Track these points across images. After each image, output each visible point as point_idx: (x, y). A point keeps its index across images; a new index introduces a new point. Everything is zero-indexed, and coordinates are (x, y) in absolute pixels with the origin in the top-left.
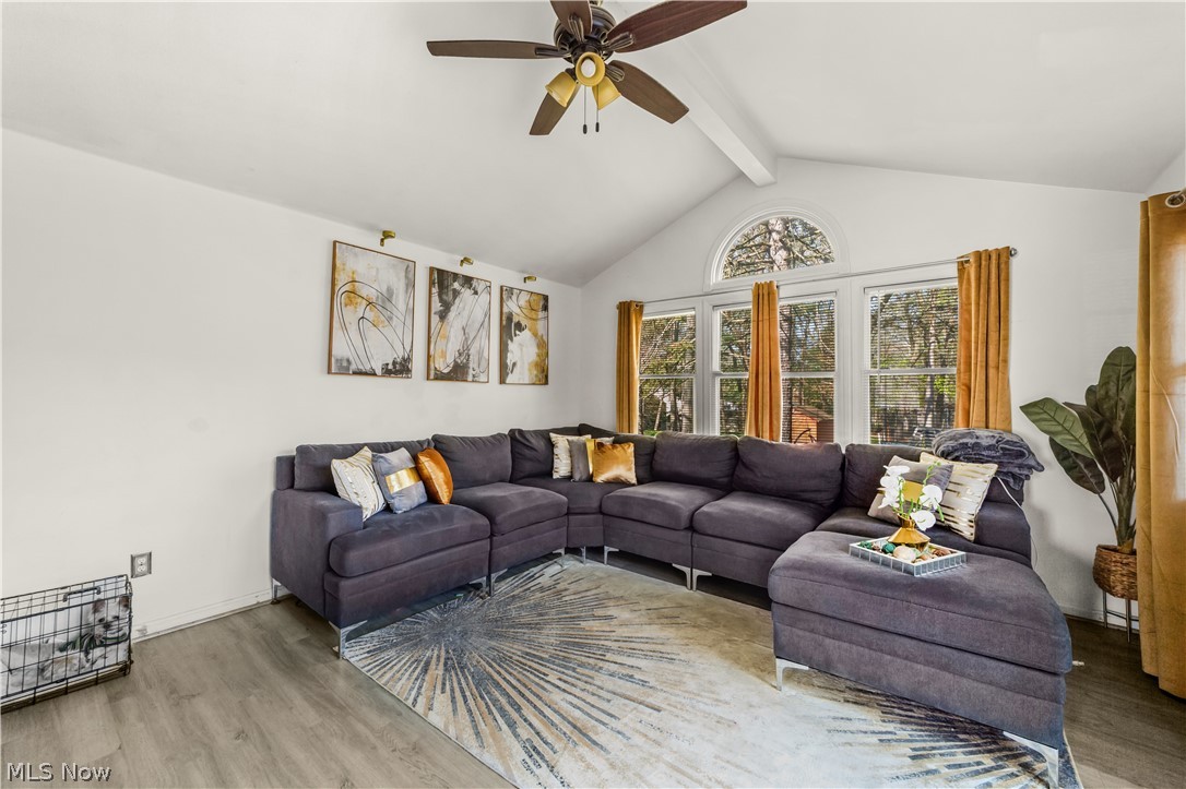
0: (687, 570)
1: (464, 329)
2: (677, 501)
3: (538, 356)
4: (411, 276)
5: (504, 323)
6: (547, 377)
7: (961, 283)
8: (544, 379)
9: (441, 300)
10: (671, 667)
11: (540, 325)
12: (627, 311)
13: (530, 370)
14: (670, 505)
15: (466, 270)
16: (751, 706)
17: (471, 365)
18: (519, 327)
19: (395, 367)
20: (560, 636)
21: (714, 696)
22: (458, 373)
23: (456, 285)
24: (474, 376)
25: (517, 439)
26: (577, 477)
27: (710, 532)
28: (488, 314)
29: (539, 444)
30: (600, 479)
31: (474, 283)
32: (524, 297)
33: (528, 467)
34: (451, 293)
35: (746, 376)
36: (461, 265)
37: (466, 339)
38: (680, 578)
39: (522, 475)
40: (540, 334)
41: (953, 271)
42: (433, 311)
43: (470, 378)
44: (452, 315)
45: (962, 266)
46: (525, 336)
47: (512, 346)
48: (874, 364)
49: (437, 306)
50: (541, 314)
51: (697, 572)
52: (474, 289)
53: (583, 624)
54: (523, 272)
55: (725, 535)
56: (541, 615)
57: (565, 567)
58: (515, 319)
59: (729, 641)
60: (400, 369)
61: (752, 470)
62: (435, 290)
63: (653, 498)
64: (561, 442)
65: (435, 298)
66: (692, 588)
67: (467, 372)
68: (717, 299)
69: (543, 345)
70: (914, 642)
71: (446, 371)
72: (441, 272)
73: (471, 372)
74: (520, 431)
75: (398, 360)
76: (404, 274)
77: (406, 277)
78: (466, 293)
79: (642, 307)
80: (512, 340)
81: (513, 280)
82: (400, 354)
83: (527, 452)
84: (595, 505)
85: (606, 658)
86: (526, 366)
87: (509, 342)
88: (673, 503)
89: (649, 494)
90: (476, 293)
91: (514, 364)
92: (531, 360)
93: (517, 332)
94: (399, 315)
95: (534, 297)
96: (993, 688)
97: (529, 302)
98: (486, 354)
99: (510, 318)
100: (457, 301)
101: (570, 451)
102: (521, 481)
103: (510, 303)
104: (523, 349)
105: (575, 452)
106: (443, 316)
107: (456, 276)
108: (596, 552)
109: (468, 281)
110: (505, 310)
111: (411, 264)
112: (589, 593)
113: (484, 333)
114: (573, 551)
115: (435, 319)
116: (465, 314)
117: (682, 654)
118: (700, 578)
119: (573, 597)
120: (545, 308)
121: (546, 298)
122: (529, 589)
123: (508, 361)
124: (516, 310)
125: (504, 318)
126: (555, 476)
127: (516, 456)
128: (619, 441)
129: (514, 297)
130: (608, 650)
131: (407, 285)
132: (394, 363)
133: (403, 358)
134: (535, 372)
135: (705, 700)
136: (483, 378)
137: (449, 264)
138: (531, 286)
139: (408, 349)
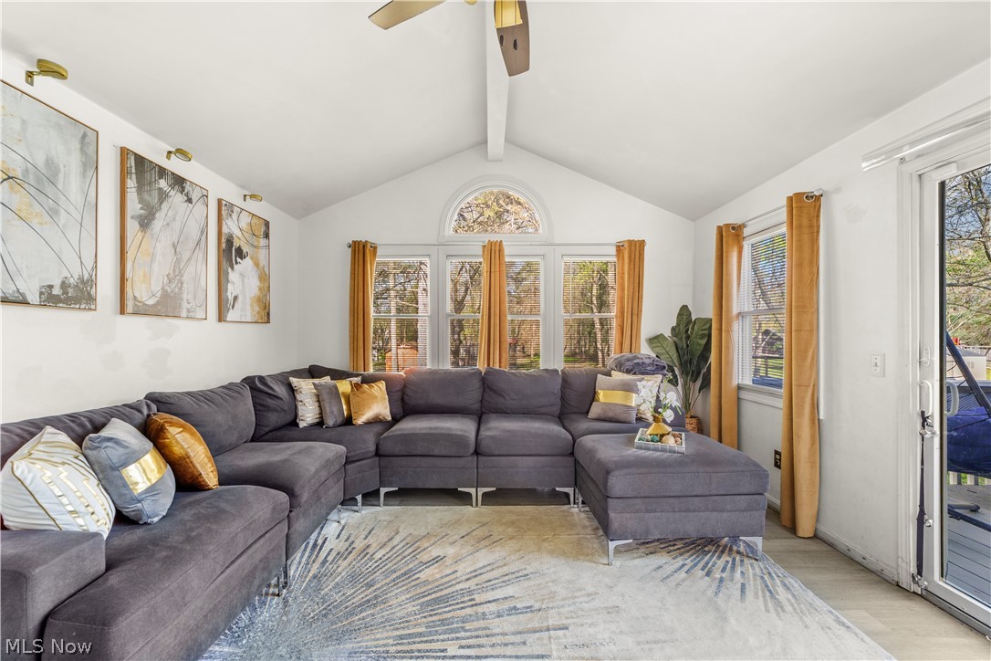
0: (472, 491)
1: (174, 246)
2: (461, 431)
3: (260, 289)
4: (91, 150)
5: (224, 246)
6: (268, 314)
7: (618, 260)
8: (265, 316)
9: (141, 201)
10: (532, 583)
11: (262, 254)
12: (361, 252)
13: (252, 306)
14: (456, 435)
15: (175, 165)
16: (611, 587)
17: (185, 296)
18: (240, 253)
19: (65, 292)
20: (413, 599)
21: (583, 592)
22: (166, 307)
23: (163, 183)
24: (189, 311)
25: (256, 387)
26: (330, 422)
27: (496, 453)
28: (204, 231)
29: (280, 390)
30: (360, 420)
31: (188, 187)
32: (245, 219)
33: (274, 419)
34: (155, 194)
35: (479, 316)
36: (168, 157)
37: (178, 261)
38: (465, 499)
39: (267, 429)
40: (261, 265)
41: (613, 251)
42: (129, 213)
43: (184, 314)
44: (158, 224)
45: (619, 248)
46: (246, 264)
47: (233, 276)
48: (567, 311)
49: (134, 206)
50: (263, 242)
51: (482, 490)
52: (187, 195)
53: (423, 576)
54: (243, 187)
55: (510, 453)
56: (369, 585)
57: (343, 522)
58: (236, 243)
59: (544, 540)
60: (75, 295)
61: (503, 396)
62: (131, 183)
63: (433, 431)
64: (305, 387)
65: (132, 196)
66: (477, 505)
67: (180, 306)
68: (451, 250)
69: (264, 278)
70: (698, 499)
71: (151, 302)
72: (140, 160)
73: (185, 305)
74: (261, 379)
75: (72, 281)
76: (78, 146)
77: (82, 151)
78: (176, 198)
79: (375, 248)
80: (232, 268)
81: (232, 194)
82: (75, 272)
83: (271, 402)
84: (372, 448)
85: (478, 601)
86: (248, 301)
87: (230, 270)
88: (459, 433)
89: (431, 428)
90: (189, 201)
91: (236, 298)
92: (252, 295)
93: (239, 260)
94: (71, 210)
95: (255, 221)
96: (738, 513)
97: (250, 224)
98: (203, 284)
99: (230, 242)
100: (165, 206)
101: (318, 396)
102: (266, 437)
103: (229, 222)
104: (243, 279)
105: (325, 396)
106: (145, 222)
107: (162, 172)
108: (371, 497)
109: (179, 182)
110: (225, 230)
111: (91, 134)
112: (395, 542)
113: (201, 255)
114: (348, 501)
115: (133, 226)
116: (177, 225)
117: (528, 567)
118: (485, 495)
119: (383, 552)
120: (267, 236)
121: (267, 224)
122: (325, 561)
123: (229, 294)
124: (236, 232)
125: (223, 240)
126: (302, 425)
127: (259, 408)
128: (368, 380)
129: (235, 216)
130: (470, 592)
131: (85, 165)
132: (64, 285)
133: (81, 279)
134: (257, 309)
135: (582, 599)
136: (200, 314)
137: (154, 151)
138: (251, 205)
139: (89, 264)
